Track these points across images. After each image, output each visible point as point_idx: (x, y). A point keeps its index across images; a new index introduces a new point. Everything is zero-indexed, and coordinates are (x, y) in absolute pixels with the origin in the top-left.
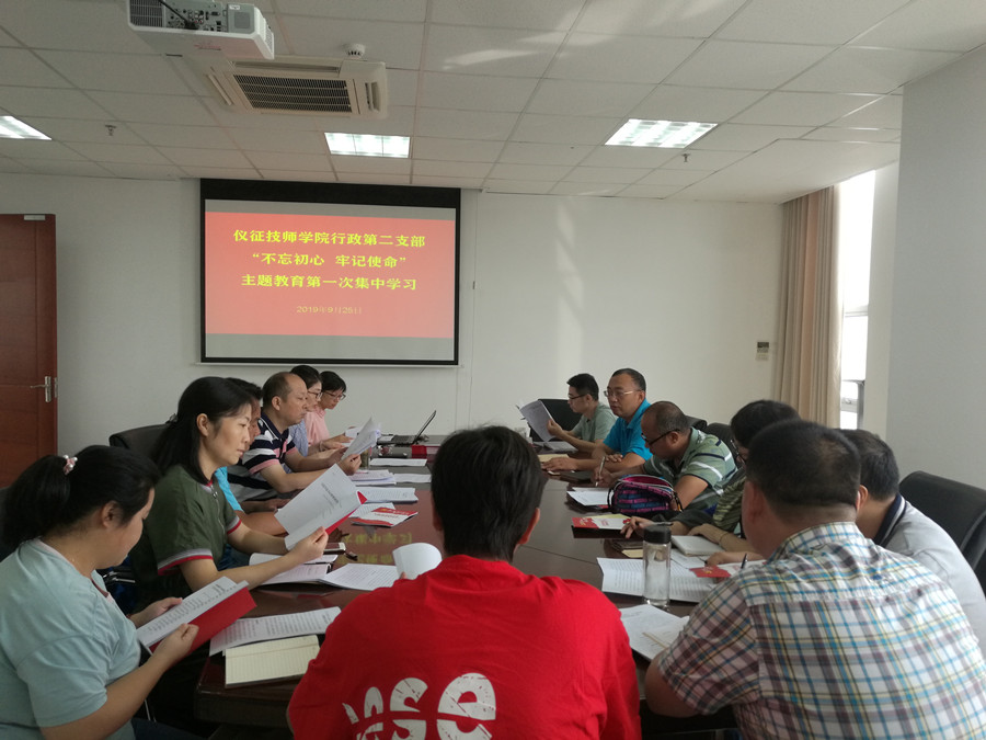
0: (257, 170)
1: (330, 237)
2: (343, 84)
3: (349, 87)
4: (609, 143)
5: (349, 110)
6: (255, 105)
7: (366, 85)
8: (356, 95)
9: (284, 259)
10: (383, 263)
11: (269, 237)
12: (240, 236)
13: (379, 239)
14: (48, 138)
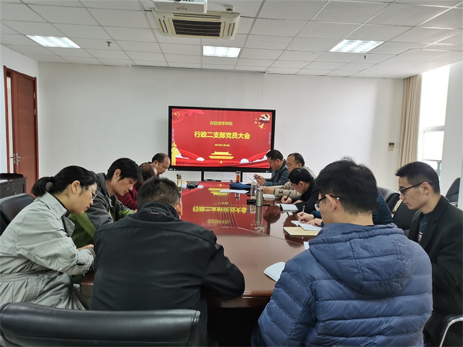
2: (220, 23)
3: (222, 26)
4: (331, 51)
5: (219, 36)
6: (177, 33)
7: (230, 24)
8: (224, 29)
14: (79, 47)
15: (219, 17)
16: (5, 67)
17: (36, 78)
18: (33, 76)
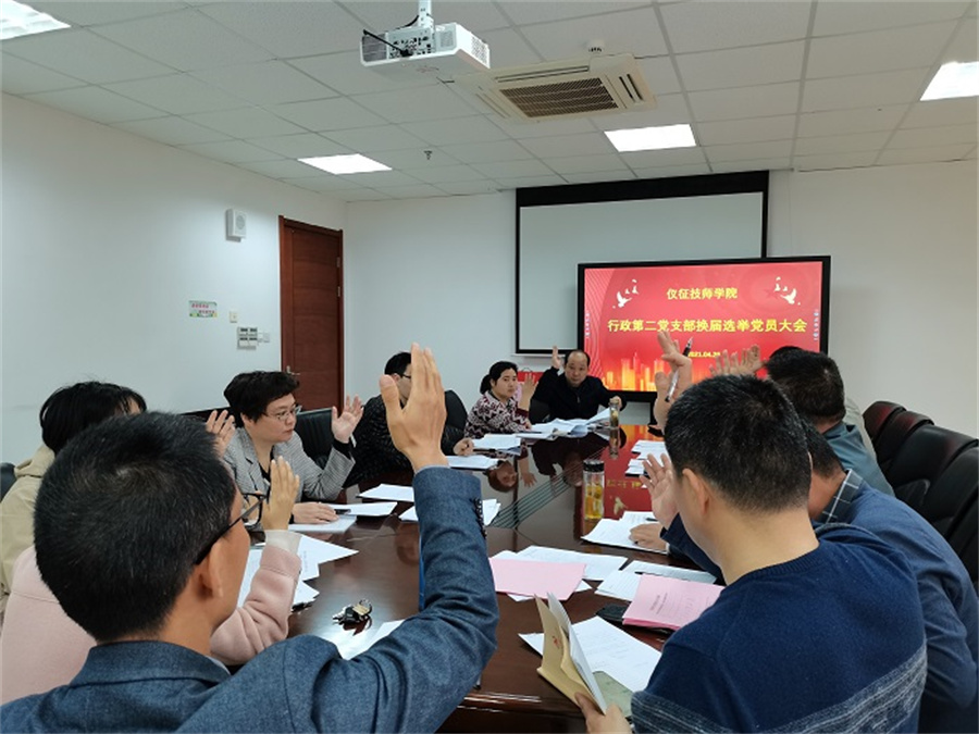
0: (559, 175)
2: (598, 81)
3: (605, 83)
4: (924, 98)
5: (615, 106)
6: (530, 115)
7: (621, 78)
8: (616, 91)
14: (390, 169)
15: (586, 69)
16: (281, 217)
17: (341, 231)
18: (337, 228)
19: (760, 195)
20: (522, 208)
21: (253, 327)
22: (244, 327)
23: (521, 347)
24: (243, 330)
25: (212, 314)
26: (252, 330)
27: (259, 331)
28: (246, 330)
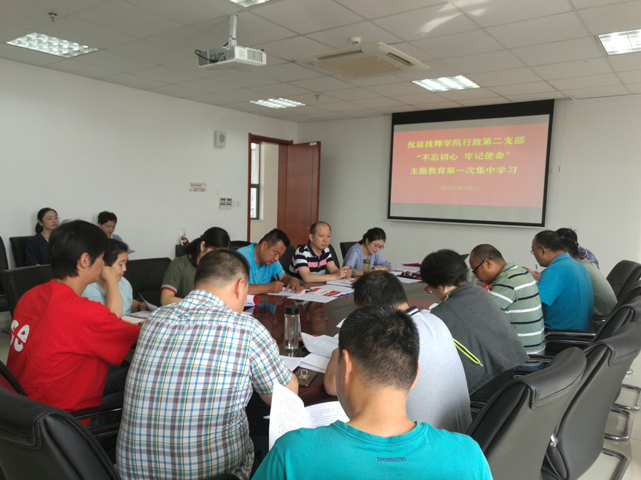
1: (462, 142)
9: (434, 158)
10: (494, 157)
11: (427, 145)
12: (411, 145)
13: (492, 141)
14: (305, 105)
16: (249, 134)
19: (548, 116)
20: (396, 126)
21: (229, 198)
22: (223, 197)
23: (391, 215)
24: (222, 199)
25: (203, 190)
26: (228, 200)
27: (233, 200)
28: (224, 200)
